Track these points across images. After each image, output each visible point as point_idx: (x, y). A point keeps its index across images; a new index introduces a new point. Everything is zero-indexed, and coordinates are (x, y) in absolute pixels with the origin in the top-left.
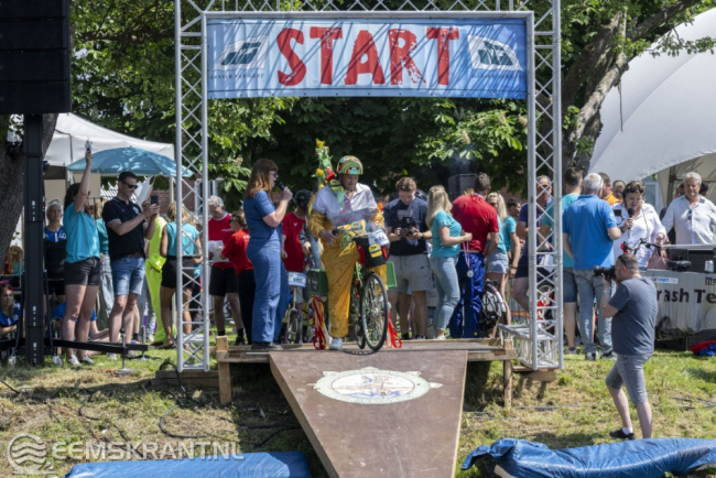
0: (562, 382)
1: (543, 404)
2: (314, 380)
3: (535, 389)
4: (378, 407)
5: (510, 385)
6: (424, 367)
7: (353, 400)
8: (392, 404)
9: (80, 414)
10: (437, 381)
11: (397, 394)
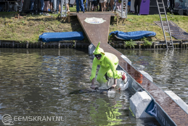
0: (127, 20)
1: (123, 24)
2: (85, 19)
3: (122, 21)
4: (95, 25)
5: (118, 21)
6: (103, 17)
7: (91, 23)
8: (98, 24)
9: (44, 24)
10: (106, 20)
11: (99, 22)
